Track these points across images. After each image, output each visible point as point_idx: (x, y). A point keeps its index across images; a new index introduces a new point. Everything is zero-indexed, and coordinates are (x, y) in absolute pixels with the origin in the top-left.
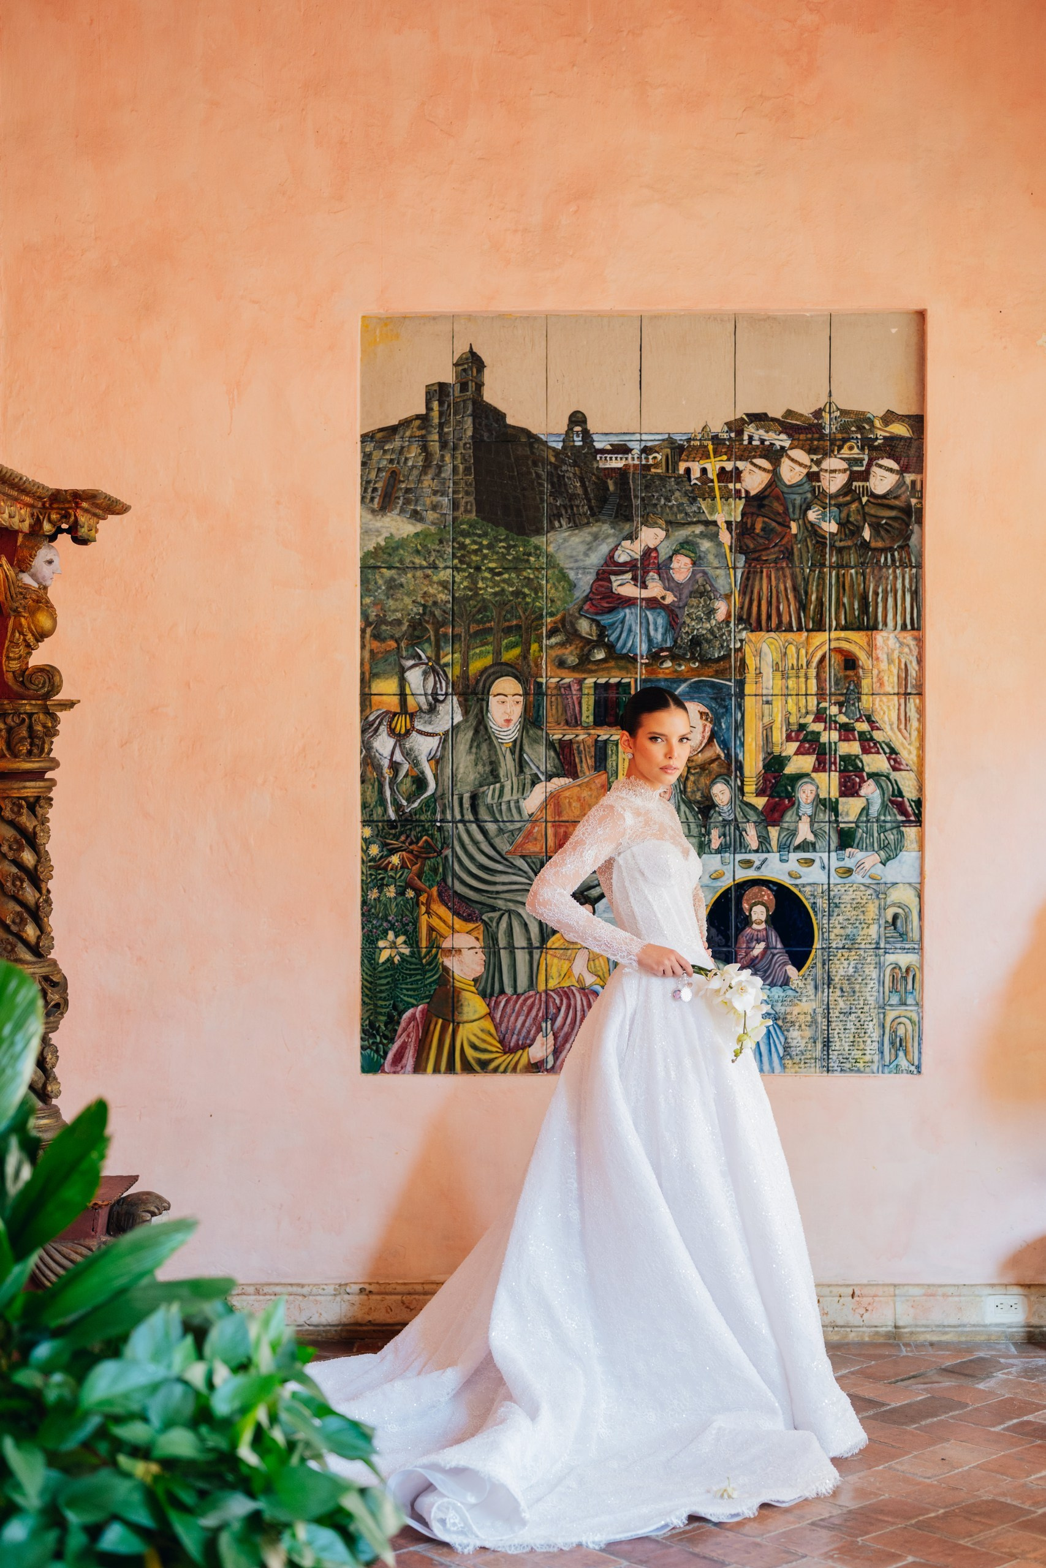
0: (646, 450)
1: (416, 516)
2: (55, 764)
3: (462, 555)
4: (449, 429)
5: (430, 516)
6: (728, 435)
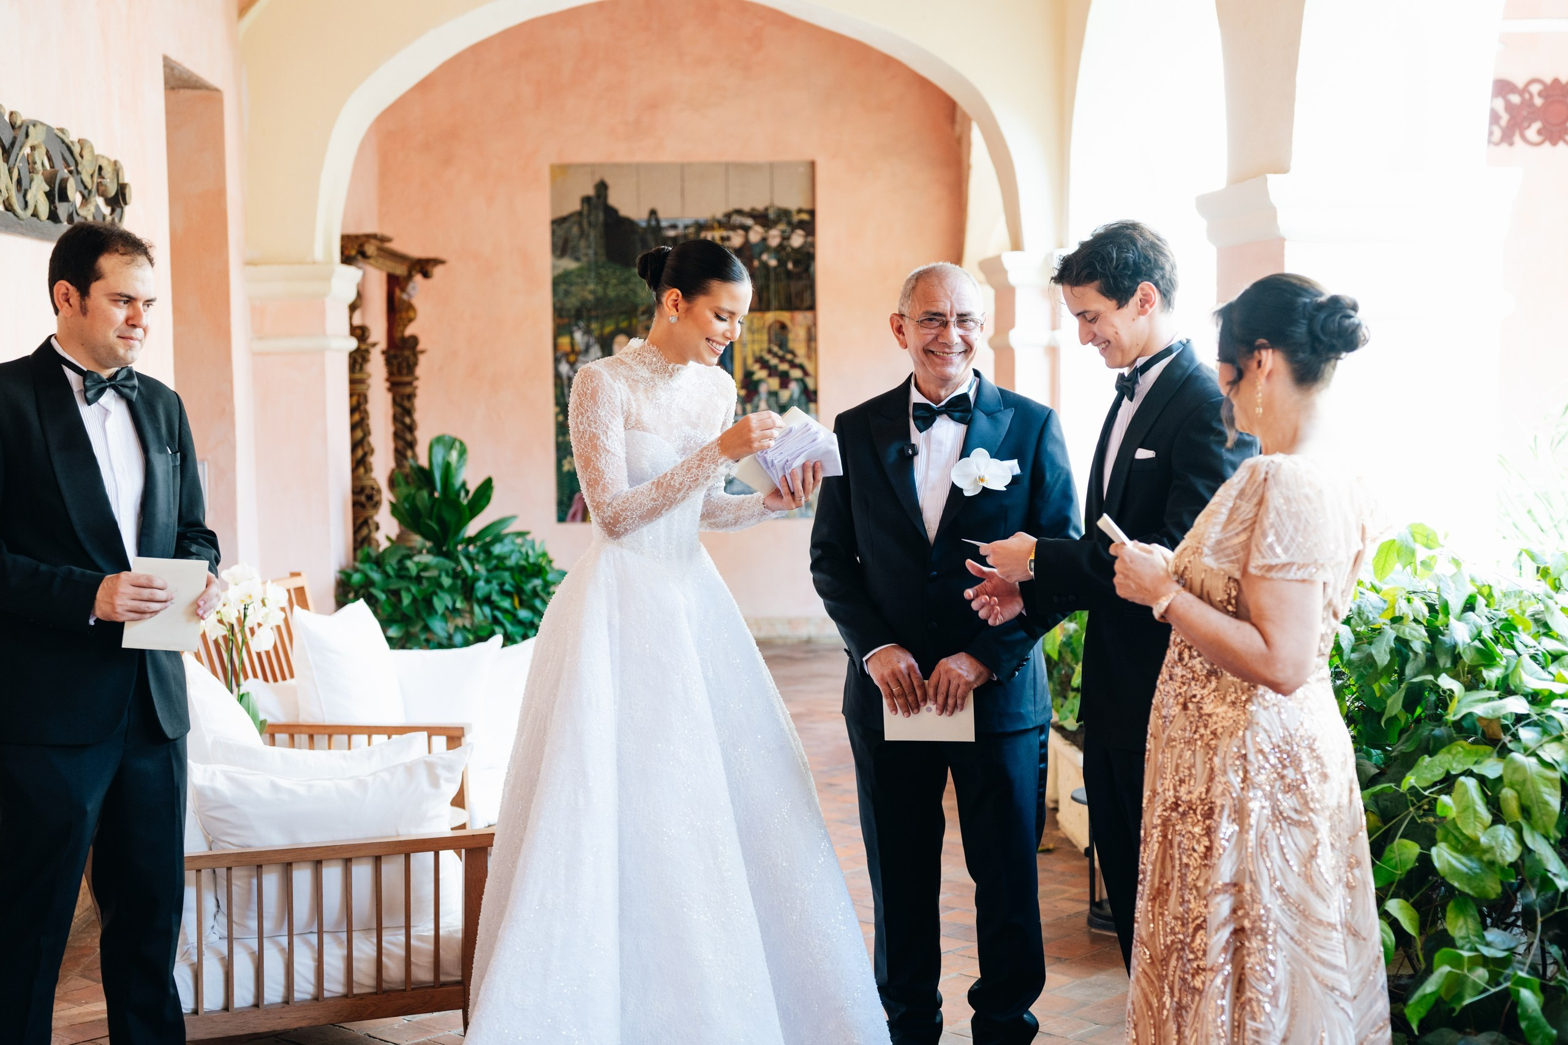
0: (686, 227)
1: (577, 259)
2: (417, 379)
3: (600, 278)
4: (592, 218)
5: (584, 259)
6: (724, 220)
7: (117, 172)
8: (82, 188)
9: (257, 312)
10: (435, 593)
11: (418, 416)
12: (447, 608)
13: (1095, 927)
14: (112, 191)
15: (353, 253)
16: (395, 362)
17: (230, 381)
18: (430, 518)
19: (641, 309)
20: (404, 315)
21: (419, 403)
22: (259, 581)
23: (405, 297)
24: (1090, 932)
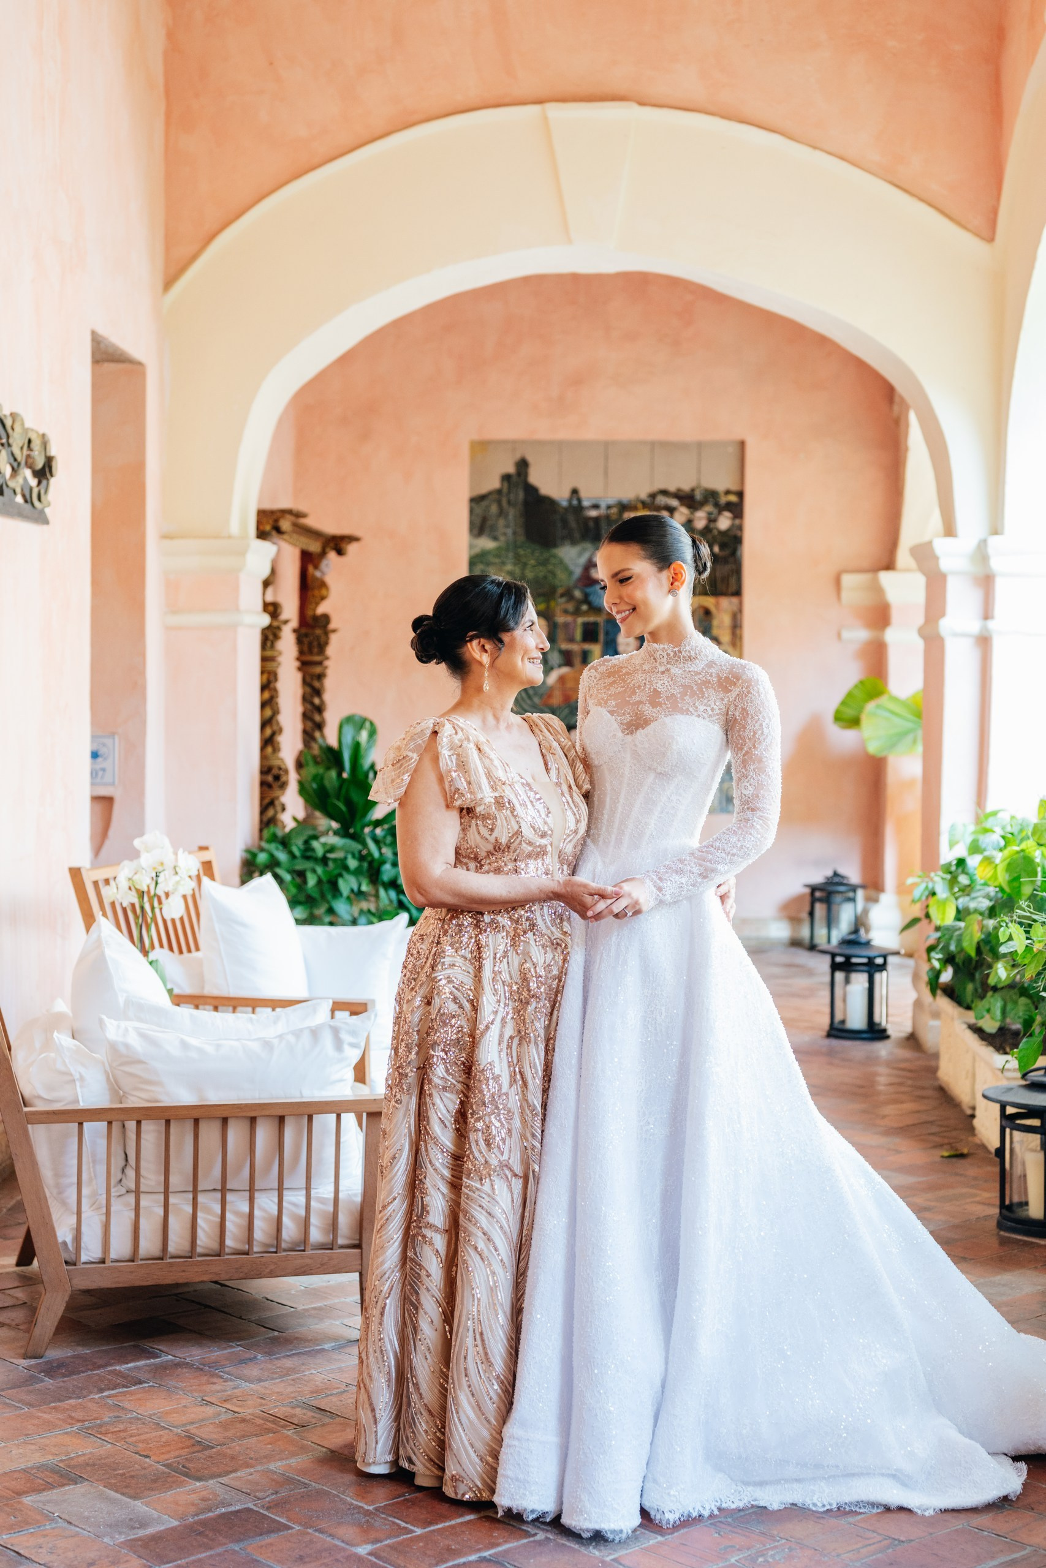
0: (609, 507)
1: (495, 538)
2: (327, 658)
3: (518, 558)
4: (512, 497)
5: (502, 538)
6: (648, 500)
7: (45, 444)
8: (12, 460)
9: (171, 586)
10: (340, 875)
11: (327, 697)
12: (352, 891)
13: (1005, 1230)
14: (40, 464)
15: (268, 528)
16: (306, 641)
17: (143, 655)
18: (338, 799)
19: (560, 591)
20: (316, 592)
21: (329, 683)
22: (171, 850)
23: (318, 574)
24: (998, 1234)
